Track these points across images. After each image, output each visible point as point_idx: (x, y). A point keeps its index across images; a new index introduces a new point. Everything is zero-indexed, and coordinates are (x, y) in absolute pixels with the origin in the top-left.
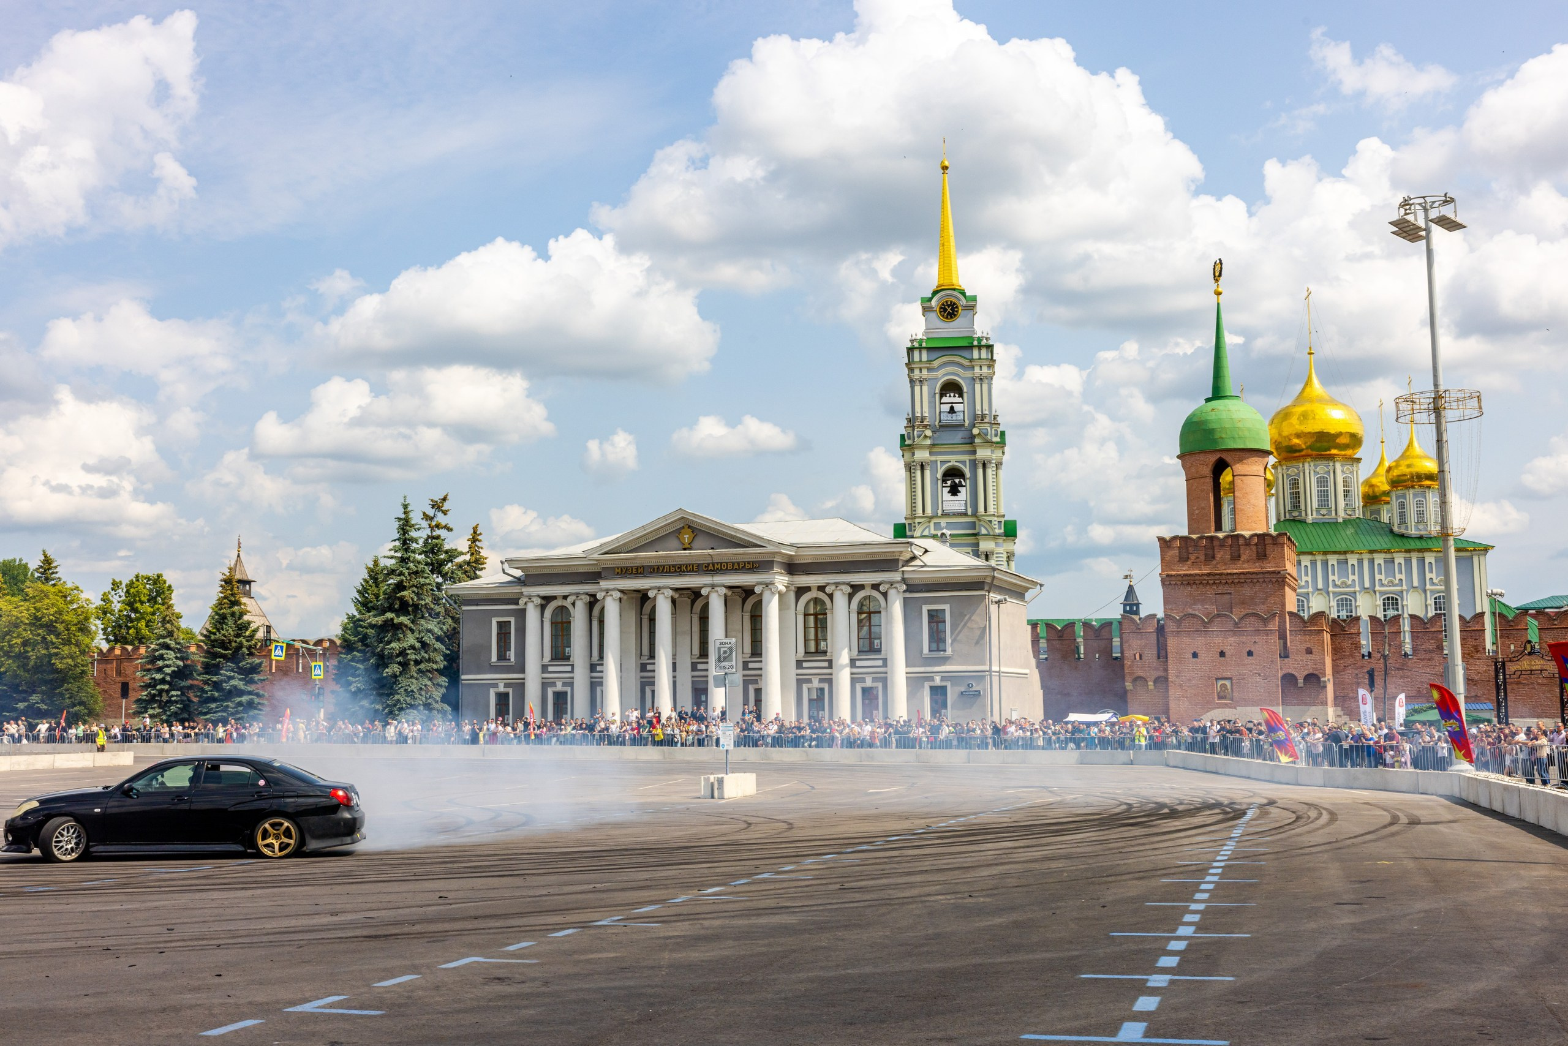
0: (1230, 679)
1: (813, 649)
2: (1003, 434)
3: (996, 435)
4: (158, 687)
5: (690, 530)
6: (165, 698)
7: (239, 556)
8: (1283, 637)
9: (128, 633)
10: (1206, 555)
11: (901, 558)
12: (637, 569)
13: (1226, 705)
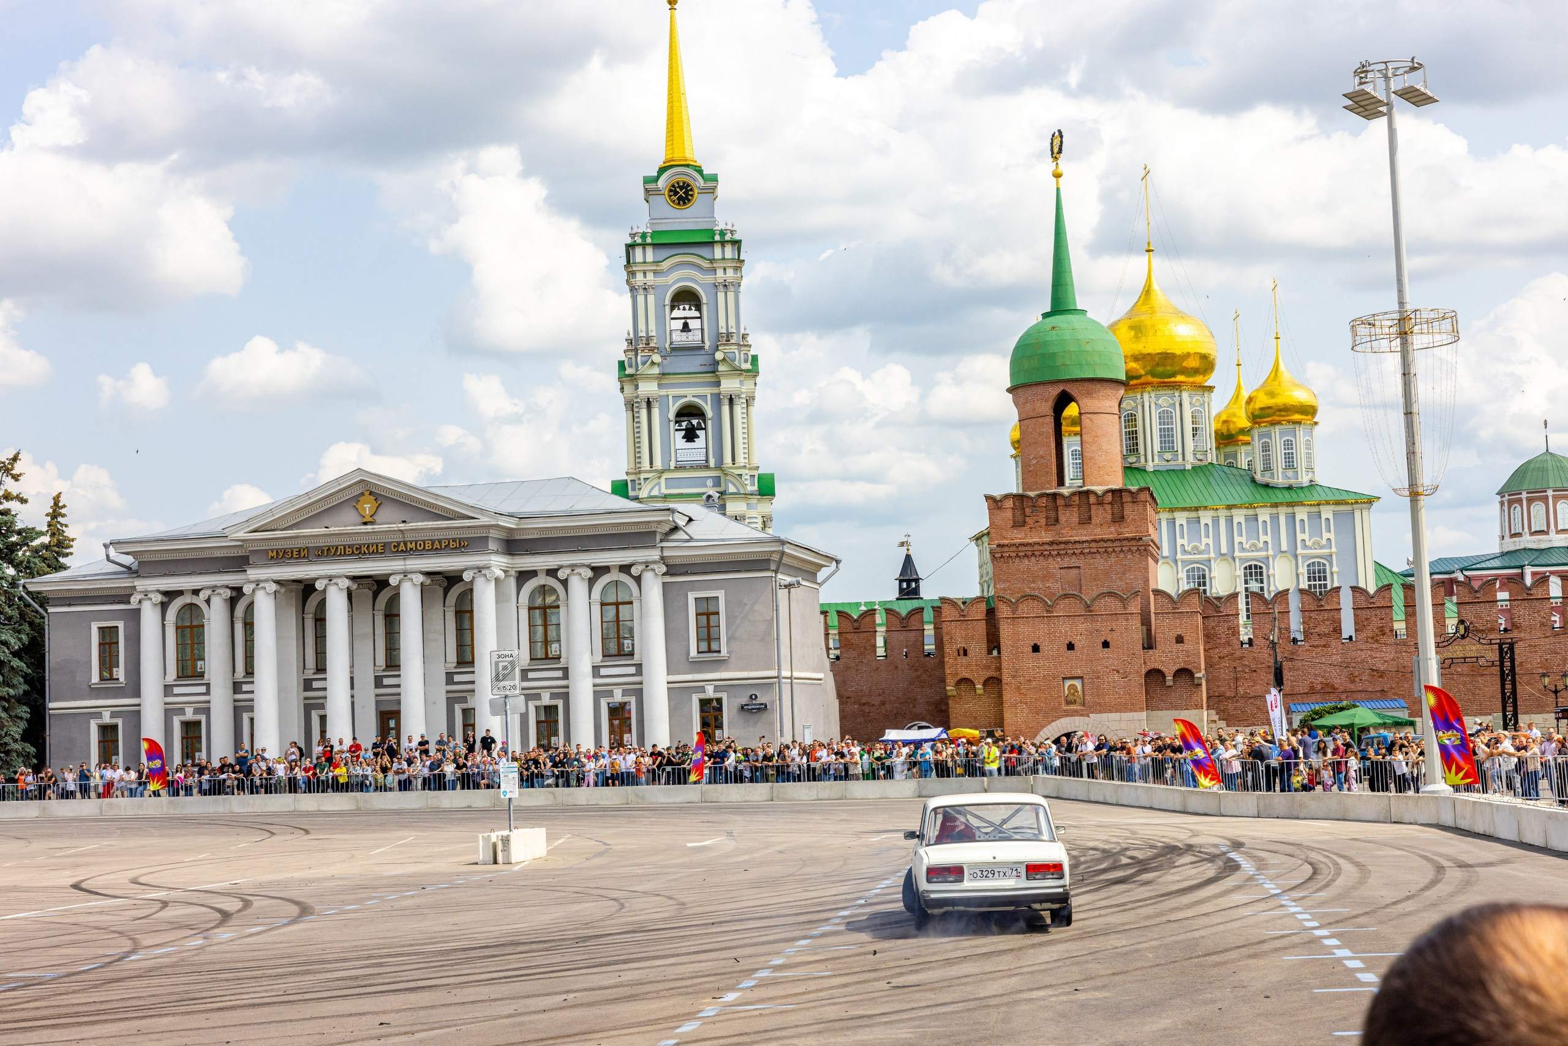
0: (1081, 677)
1: (540, 654)
2: (755, 358)
3: (746, 361)
5: (372, 498)
8: (1146, 621)
10: (1047, 518)
11: (658, 530)
12: (299, 551)
13: (1076, 711)
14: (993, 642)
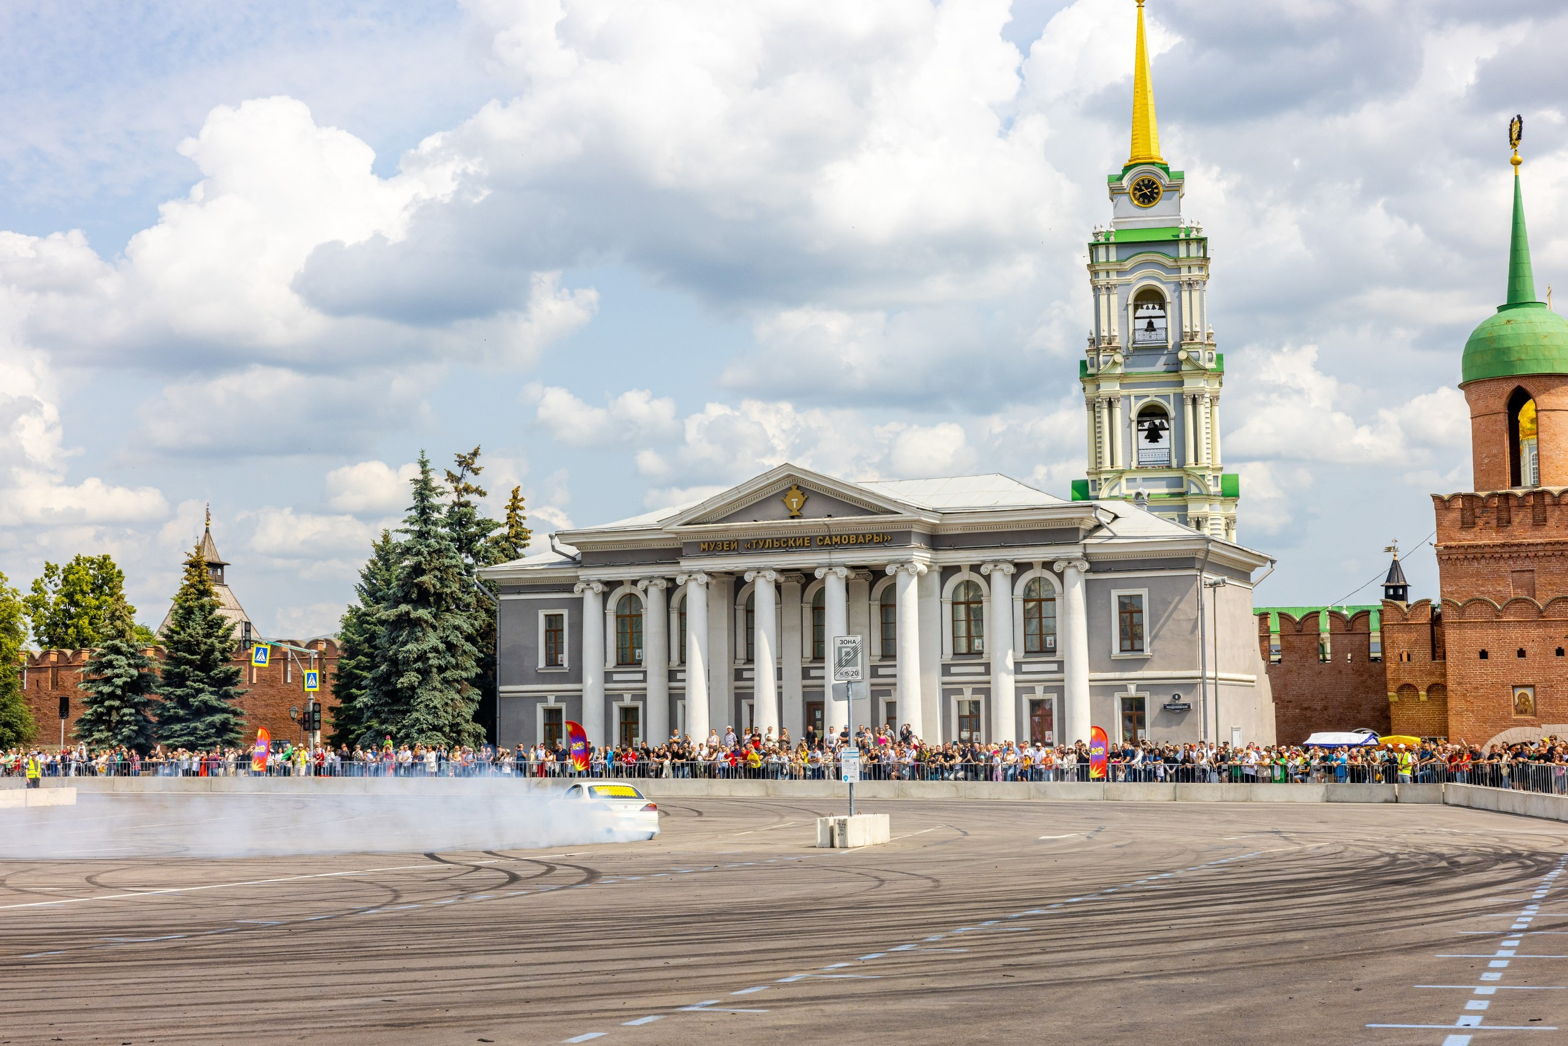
0: (1533, 686)
1: (964, 649)
2: (1220, 358)
3: (1211, 360)
4: (107, 703)
5: (799, 492)
6: (115, 717)
7: (207, 531)
9: (66, 633)
10: (1499, 519)
11: (1082, 527)
12: (730, 544)
13: (1527, 721)
14: (1437, 649)
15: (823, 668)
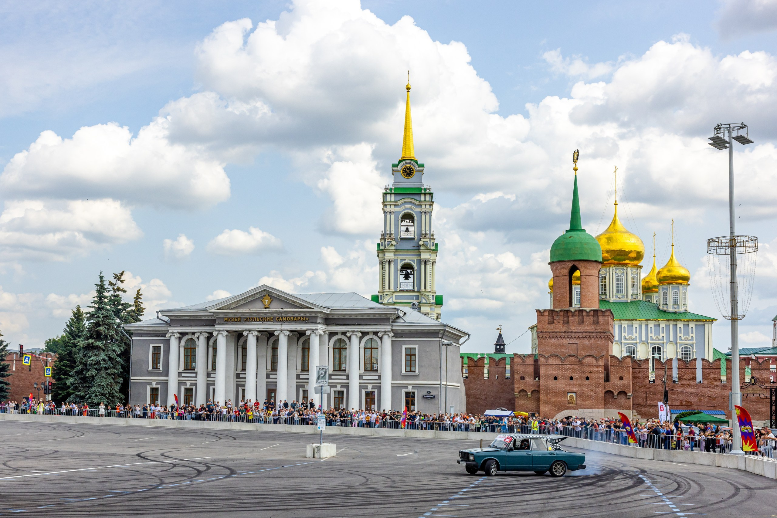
0: (576, 392)
1: (337, 368)
2: (437, 245)
3: (433, 246)
5: (269, 297)
8: (606, 369)
10: (563, 321)
11: (391, 318)
12: (237, 319)
13: (573, 407)
14: (537, 374)
15: (276, 374)
